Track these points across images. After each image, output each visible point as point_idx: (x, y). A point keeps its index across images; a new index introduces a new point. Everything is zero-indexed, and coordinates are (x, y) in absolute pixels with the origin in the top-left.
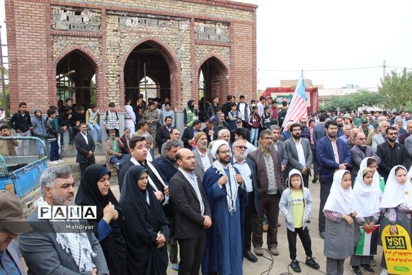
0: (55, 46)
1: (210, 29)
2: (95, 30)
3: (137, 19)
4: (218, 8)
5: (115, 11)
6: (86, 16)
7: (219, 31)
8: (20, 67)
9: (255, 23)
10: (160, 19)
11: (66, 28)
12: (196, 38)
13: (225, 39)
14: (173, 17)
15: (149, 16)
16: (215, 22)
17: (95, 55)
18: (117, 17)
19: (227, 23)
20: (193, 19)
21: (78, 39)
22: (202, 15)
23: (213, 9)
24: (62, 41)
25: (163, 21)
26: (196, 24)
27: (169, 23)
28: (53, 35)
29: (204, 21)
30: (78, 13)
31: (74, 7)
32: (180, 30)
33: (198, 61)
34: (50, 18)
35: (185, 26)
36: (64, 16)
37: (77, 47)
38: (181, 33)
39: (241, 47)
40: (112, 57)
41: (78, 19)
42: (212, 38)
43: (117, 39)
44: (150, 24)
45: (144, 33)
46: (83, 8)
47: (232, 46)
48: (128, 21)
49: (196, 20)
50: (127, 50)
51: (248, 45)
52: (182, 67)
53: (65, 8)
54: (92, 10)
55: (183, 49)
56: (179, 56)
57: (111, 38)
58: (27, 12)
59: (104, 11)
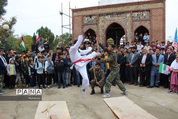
0: (84, 28)
1: (140, 14)
2: (96, 22)
3: (110, 16)
4: (144, 5)
5: (102, 14)
6: (93, 18)
7: (144, 14)
8: (75, 36)
9: (165, 7)
10: (119, 14)
11: (87, 22)
12: (133, 19)
13: (147, 17)
14: (123, 13)
15: (114, 14)
16: (143, 11)
17: (95, 30)
18: (103, 16)
19: (149, 10)
20: (132, 12)
21: (90, 25)
22: (136, 10)
23: (142, 6)
24: (86, 27)
25: (119, 15)
26: (133, 13)
27: (122, 15)
28: (84, 25)
29: (137, 11)
30: (91, 17)
31: (89, 16)
32: (126, 17)
33: (134, 28)
34: (83, 20)
35: (128, 15)
36: (86, 19)
37: (90, 28)
38: (127, 18)
39: (156, 20)
40: (101, 30)
41: (91, 19)
42: (141, 18)
43: (103, 24)
44: (114, 17)
45: (112, 20)
46: (92, 16)
47: (151, 20)
48: (107, 17)
49: (133, 12)
50: (106, 27)
51: (160, 18)
52: (127, 31)
53: (87, 16)
54: (95, 15)
55: (128, 24)
56: (126, 27)
57: (101, 24)
58: (77, 20)
59: (98, 15)
